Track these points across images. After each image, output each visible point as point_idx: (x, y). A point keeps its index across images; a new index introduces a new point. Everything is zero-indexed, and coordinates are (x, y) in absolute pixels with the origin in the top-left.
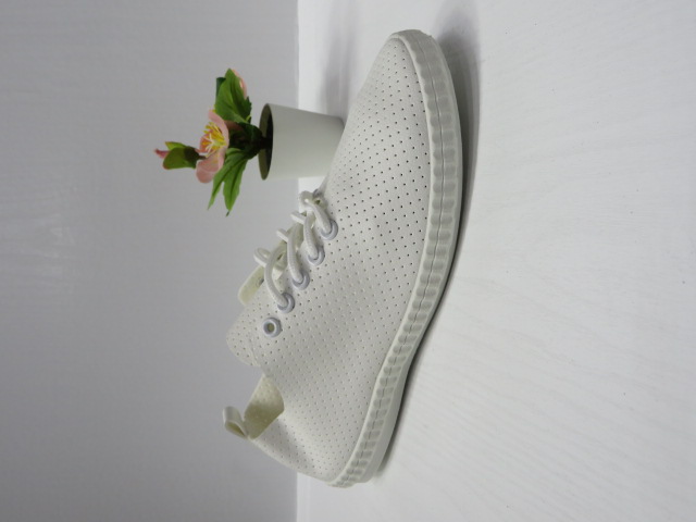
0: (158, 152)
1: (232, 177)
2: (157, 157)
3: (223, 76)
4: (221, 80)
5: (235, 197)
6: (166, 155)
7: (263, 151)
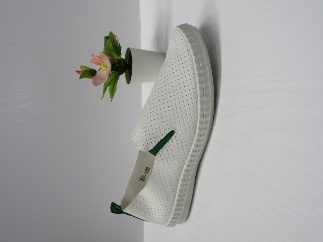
0: (77, 71)
1: (113, 83)
2: (77, 74)
3: (107, 36)
4: (107, 38)
5: (114, 93)
6: (81, 73)
7: (127, 71)
